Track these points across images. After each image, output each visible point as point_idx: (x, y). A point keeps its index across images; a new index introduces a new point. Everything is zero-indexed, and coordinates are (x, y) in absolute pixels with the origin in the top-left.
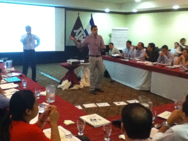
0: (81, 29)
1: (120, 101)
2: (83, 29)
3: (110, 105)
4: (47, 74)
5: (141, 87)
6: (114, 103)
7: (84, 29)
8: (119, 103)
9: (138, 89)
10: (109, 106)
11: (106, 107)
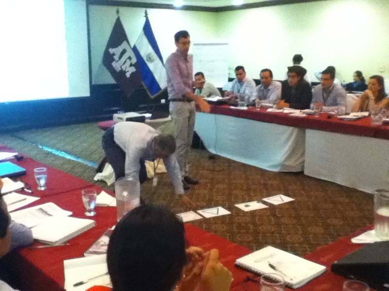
0: (124, 45)
1: (248, 202)
2: (130, 46)
3: (229, 210)
4: (58, 150)
5: (283, 165)
6: (237, 205)
7: (132, 46)
8: (247, 206)
9: (276, 170)
10: (228, 215)
11: (224, 217)
